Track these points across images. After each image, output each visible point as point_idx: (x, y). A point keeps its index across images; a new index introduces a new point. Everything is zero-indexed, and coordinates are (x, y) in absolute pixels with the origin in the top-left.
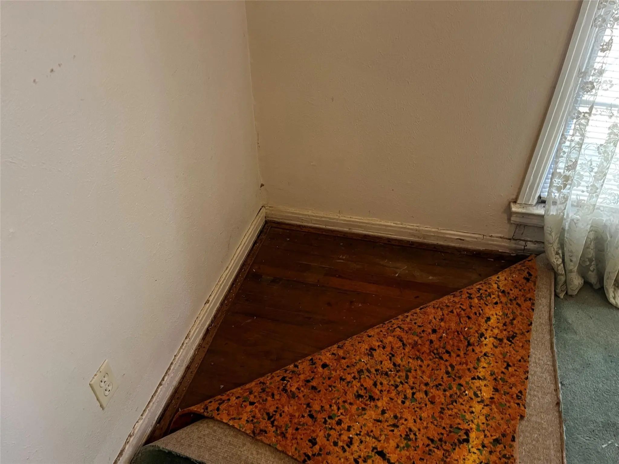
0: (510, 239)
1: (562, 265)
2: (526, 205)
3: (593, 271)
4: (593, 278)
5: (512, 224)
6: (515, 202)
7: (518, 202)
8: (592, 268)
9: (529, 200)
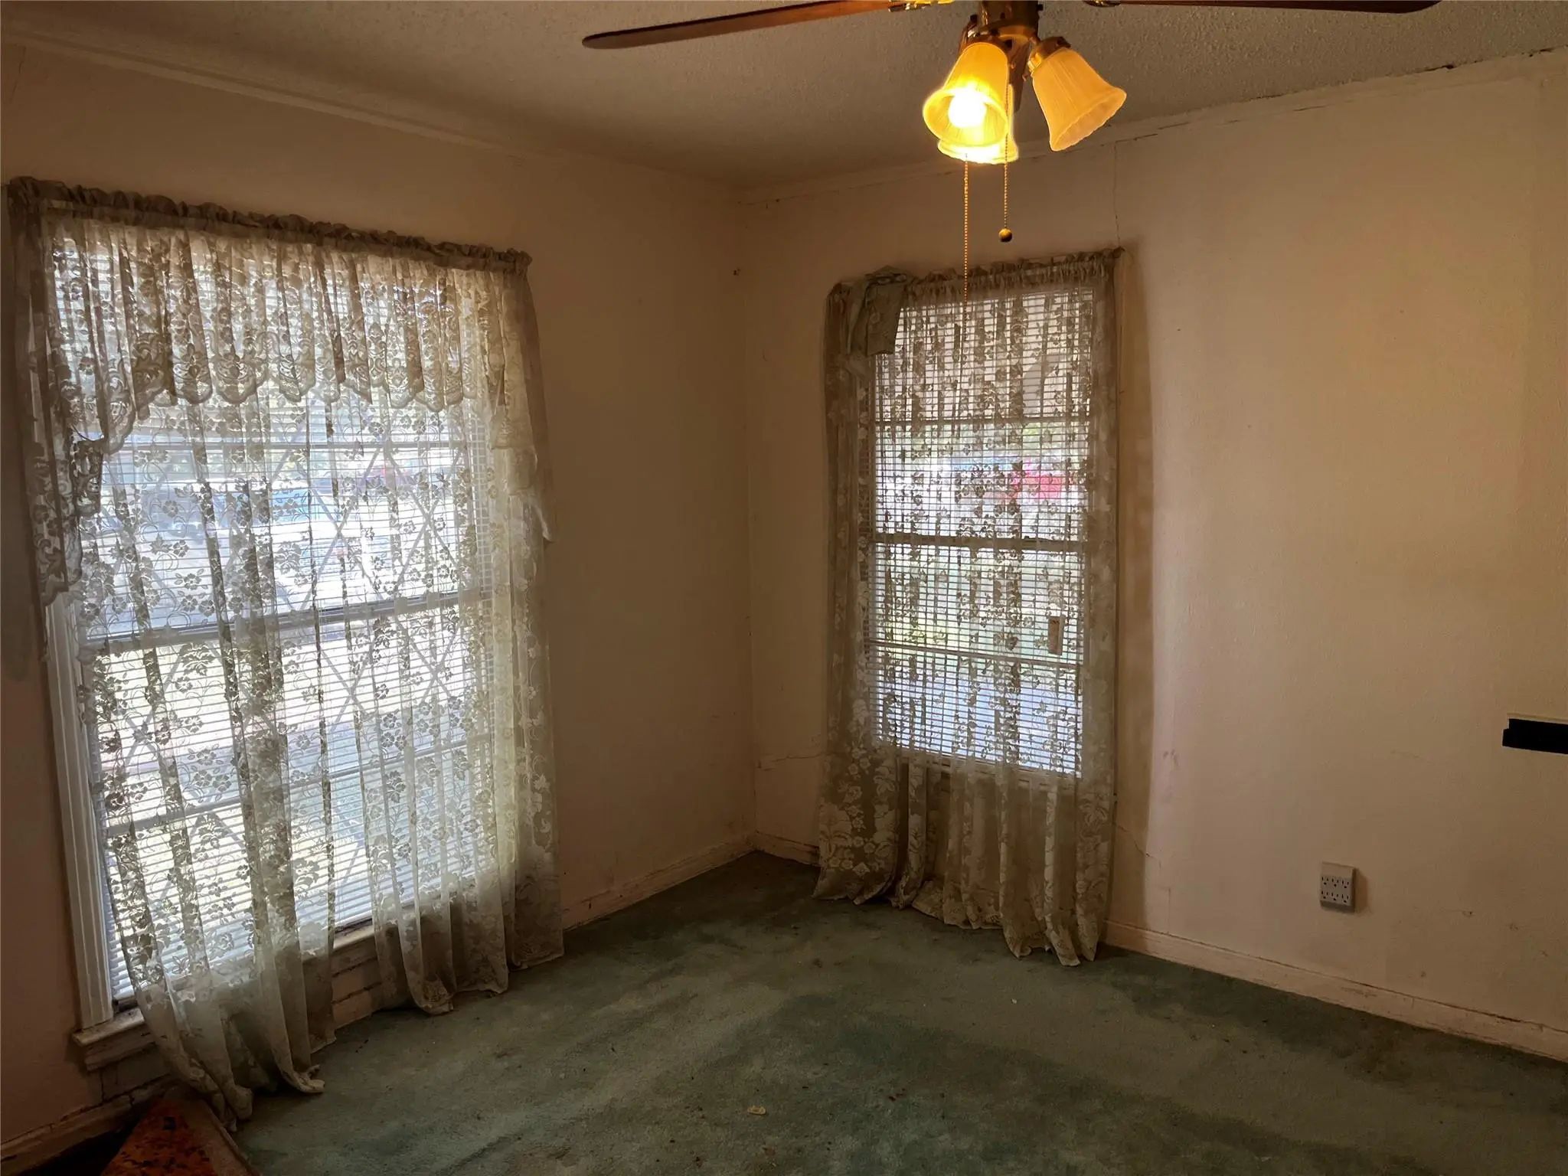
0: (101, 1105)
1: (208, 1077)
2: (100, 1025)
3: (255, 1066)
4: (261, 1077)
5: (89, 1073)
6: (79, 1030)
7: (85, 1026)
8: (251, 1062)
9: (101, 1015)
